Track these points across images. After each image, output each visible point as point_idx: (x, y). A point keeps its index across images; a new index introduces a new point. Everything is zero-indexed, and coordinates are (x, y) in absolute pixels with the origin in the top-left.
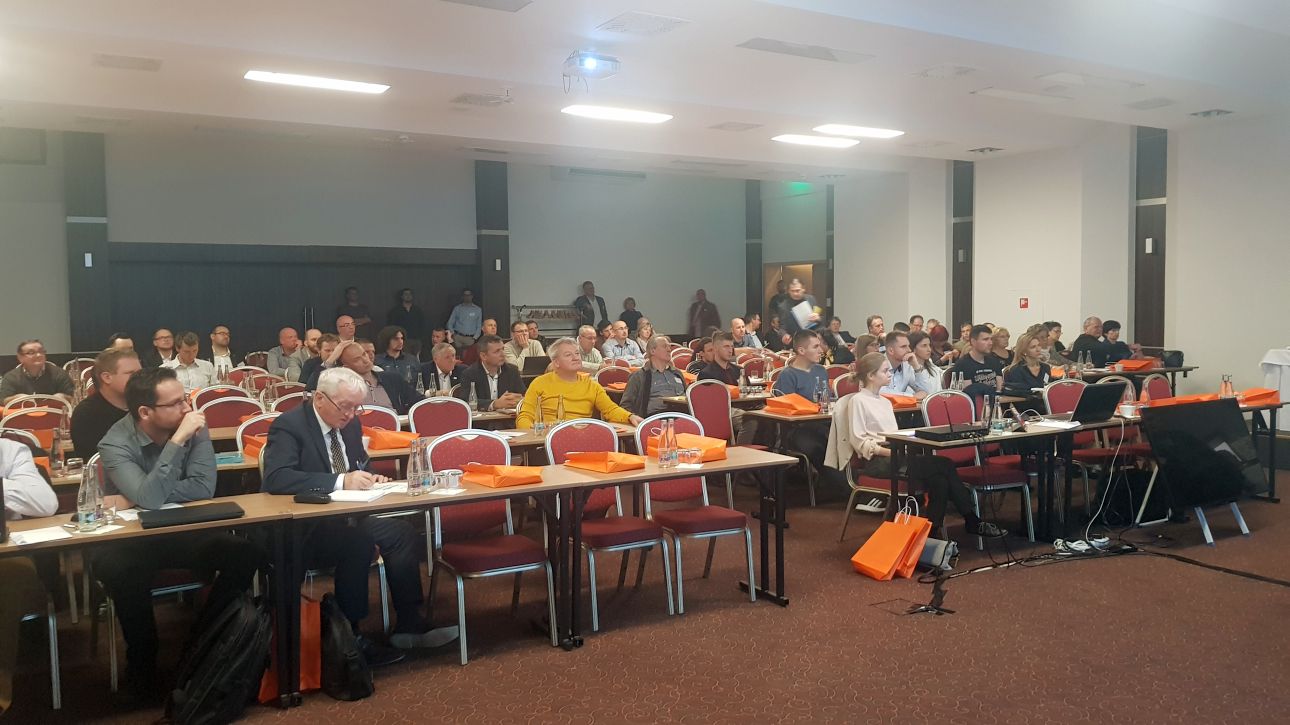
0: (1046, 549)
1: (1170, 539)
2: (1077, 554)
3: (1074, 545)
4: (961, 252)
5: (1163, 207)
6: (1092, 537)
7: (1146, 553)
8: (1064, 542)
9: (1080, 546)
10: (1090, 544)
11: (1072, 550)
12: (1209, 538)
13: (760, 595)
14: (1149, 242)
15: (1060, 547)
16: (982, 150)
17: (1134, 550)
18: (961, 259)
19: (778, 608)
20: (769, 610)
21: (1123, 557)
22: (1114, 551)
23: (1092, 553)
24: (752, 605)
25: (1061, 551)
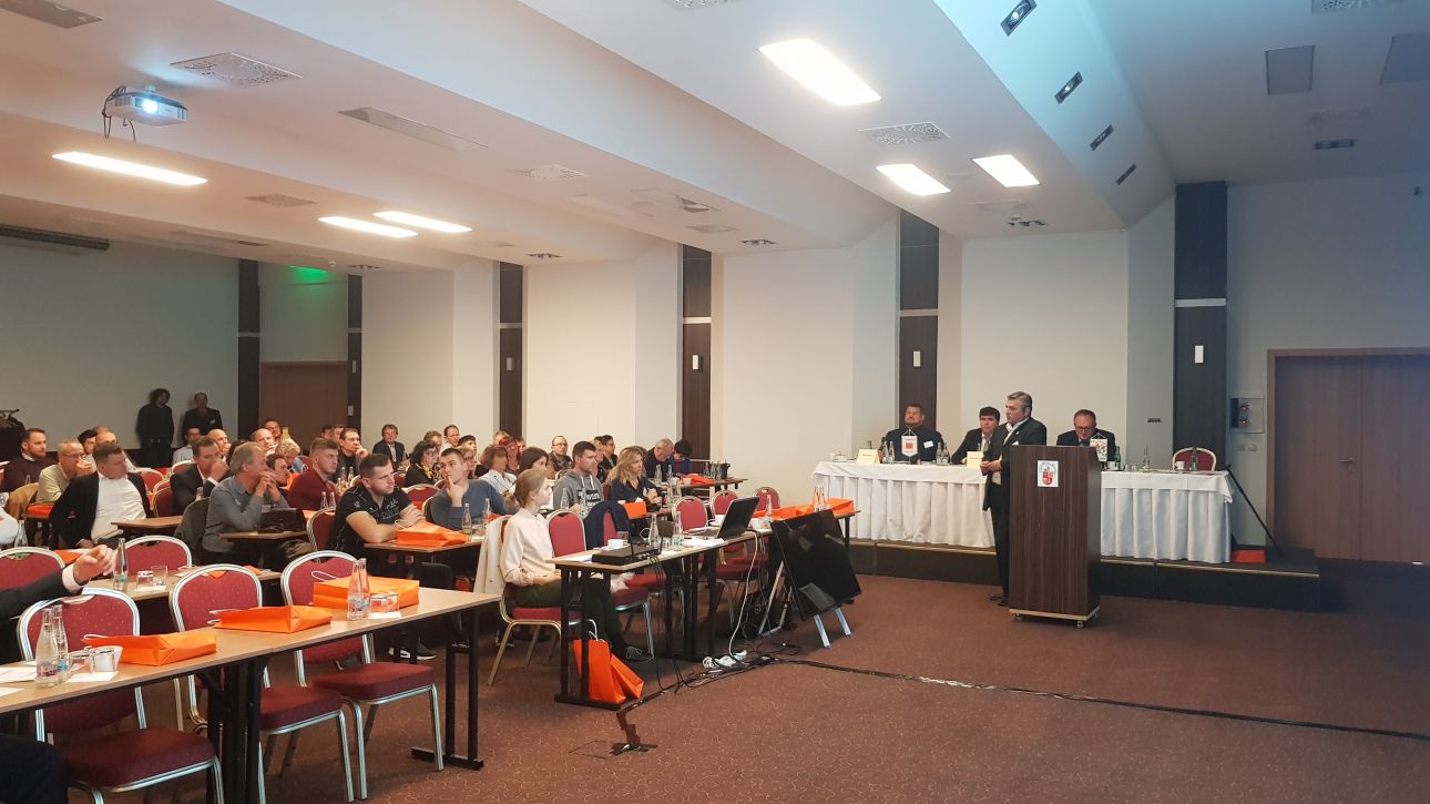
0: (696, 668)
1: (793, 646)
2: (726, 670)
3: (721, 661)
4: (509, 361)
5: (708, 326)
6: (735, 651)
7: (781, 661)
8: (713, 660)
9: (727, 661)
10: (733, 658)
11: (721, 666)
12: (826, 642)
13: (448, 760)
14: (695, 359)
15: (711, 665)
16: (541, 256)
17: (772, 660)
18: (509, 368)
19: (472, 774)
20: (464, 777)
21: (766, 667)
22: (756, 663)
23: (738, 668)
24: (440, 774)
25: (711, 669)
